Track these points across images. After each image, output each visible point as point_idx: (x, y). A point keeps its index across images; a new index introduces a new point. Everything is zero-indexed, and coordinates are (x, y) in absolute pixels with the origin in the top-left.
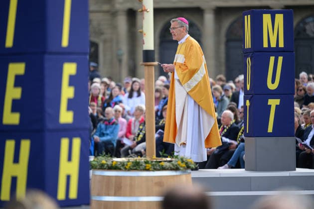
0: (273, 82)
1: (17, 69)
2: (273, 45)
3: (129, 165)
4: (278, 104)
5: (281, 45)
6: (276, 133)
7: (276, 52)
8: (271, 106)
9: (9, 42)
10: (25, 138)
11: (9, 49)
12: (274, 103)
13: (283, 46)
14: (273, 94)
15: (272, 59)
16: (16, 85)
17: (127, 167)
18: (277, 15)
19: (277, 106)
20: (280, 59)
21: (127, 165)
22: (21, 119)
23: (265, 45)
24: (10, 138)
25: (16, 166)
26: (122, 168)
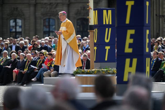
0: (107, 39)
1: (131, 32)
2: (107, 23)
3: (96, 72)
4: (109, 48)
5: (111, 23)
6: (109, 61)
7: (109, 26)
8: (106, 49)
9: (128, 22)
10: (135, 58)
11: (127, 24)
12: (108, 48)
13: (111, 24)
14: (107, 44)
15: (107, 29)
16: (131, 38)
17: (95, 73)
18: (109, 11)
19: (109, 49)
20: (110, 29)
21: (95, 72)
22: (133, 50)
23: (104, 23)
24: (128, 58)
25: (131, 68)
26: (93, 73)
